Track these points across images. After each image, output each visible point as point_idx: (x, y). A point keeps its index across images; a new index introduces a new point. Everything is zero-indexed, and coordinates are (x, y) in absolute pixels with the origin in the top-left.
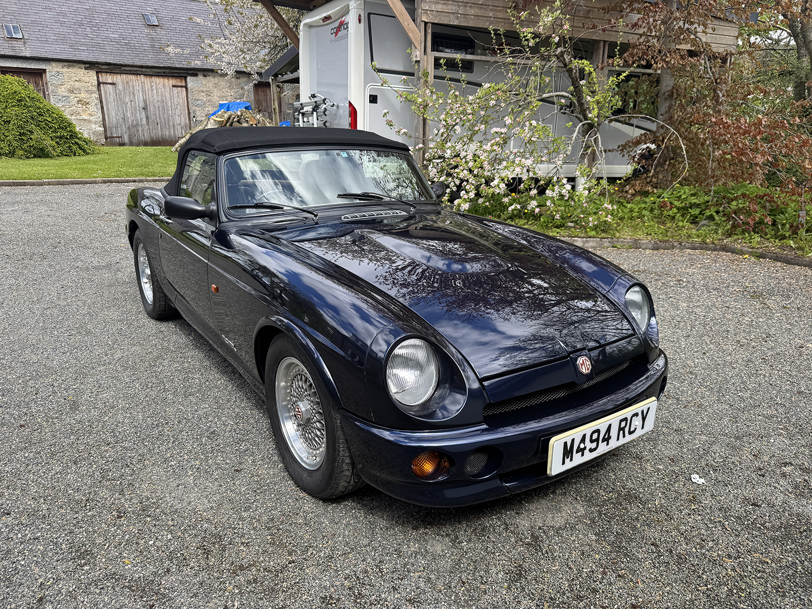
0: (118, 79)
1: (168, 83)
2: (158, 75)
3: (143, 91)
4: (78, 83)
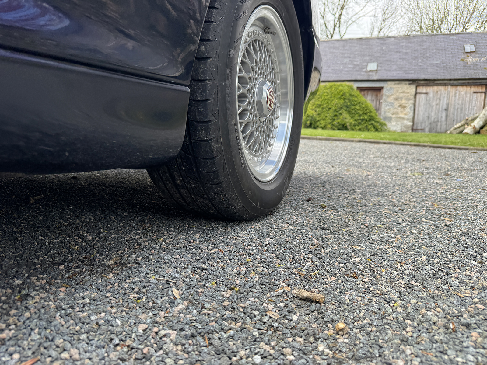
0: (431, 90)
1: (470, 90)
2: (463, 85)
3: (448, 98)
4: (401, 95)
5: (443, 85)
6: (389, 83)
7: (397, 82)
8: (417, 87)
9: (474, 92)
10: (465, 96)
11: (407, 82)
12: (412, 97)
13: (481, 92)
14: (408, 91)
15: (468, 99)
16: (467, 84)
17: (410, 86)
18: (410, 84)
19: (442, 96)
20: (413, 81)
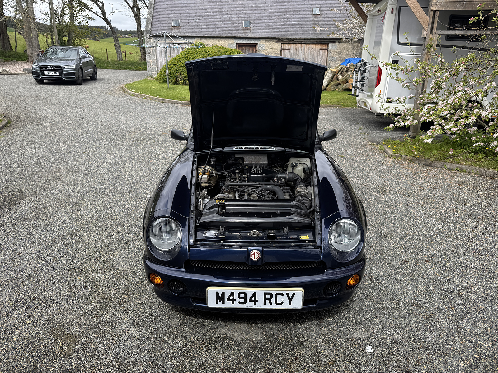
0: (292, 47)
1: (317, 48)
2: (313, 44)
3: (303, 53)
4: (271, 50)
5: (300, 43)
6: (262, 40)
7: (267, 40)
8: (282, 44)
9: (321, 49)
10: (314, 52)
11: (275, 40)
12: (279, 53)
13: (325, 49)
14: (276, 47)
15: (316, 55)
16: (315, 43)
17: (277, 43)
18: (276, 42)
19: (300, 51)
20: (278, 40)
